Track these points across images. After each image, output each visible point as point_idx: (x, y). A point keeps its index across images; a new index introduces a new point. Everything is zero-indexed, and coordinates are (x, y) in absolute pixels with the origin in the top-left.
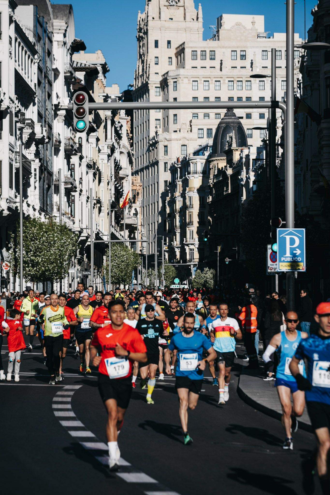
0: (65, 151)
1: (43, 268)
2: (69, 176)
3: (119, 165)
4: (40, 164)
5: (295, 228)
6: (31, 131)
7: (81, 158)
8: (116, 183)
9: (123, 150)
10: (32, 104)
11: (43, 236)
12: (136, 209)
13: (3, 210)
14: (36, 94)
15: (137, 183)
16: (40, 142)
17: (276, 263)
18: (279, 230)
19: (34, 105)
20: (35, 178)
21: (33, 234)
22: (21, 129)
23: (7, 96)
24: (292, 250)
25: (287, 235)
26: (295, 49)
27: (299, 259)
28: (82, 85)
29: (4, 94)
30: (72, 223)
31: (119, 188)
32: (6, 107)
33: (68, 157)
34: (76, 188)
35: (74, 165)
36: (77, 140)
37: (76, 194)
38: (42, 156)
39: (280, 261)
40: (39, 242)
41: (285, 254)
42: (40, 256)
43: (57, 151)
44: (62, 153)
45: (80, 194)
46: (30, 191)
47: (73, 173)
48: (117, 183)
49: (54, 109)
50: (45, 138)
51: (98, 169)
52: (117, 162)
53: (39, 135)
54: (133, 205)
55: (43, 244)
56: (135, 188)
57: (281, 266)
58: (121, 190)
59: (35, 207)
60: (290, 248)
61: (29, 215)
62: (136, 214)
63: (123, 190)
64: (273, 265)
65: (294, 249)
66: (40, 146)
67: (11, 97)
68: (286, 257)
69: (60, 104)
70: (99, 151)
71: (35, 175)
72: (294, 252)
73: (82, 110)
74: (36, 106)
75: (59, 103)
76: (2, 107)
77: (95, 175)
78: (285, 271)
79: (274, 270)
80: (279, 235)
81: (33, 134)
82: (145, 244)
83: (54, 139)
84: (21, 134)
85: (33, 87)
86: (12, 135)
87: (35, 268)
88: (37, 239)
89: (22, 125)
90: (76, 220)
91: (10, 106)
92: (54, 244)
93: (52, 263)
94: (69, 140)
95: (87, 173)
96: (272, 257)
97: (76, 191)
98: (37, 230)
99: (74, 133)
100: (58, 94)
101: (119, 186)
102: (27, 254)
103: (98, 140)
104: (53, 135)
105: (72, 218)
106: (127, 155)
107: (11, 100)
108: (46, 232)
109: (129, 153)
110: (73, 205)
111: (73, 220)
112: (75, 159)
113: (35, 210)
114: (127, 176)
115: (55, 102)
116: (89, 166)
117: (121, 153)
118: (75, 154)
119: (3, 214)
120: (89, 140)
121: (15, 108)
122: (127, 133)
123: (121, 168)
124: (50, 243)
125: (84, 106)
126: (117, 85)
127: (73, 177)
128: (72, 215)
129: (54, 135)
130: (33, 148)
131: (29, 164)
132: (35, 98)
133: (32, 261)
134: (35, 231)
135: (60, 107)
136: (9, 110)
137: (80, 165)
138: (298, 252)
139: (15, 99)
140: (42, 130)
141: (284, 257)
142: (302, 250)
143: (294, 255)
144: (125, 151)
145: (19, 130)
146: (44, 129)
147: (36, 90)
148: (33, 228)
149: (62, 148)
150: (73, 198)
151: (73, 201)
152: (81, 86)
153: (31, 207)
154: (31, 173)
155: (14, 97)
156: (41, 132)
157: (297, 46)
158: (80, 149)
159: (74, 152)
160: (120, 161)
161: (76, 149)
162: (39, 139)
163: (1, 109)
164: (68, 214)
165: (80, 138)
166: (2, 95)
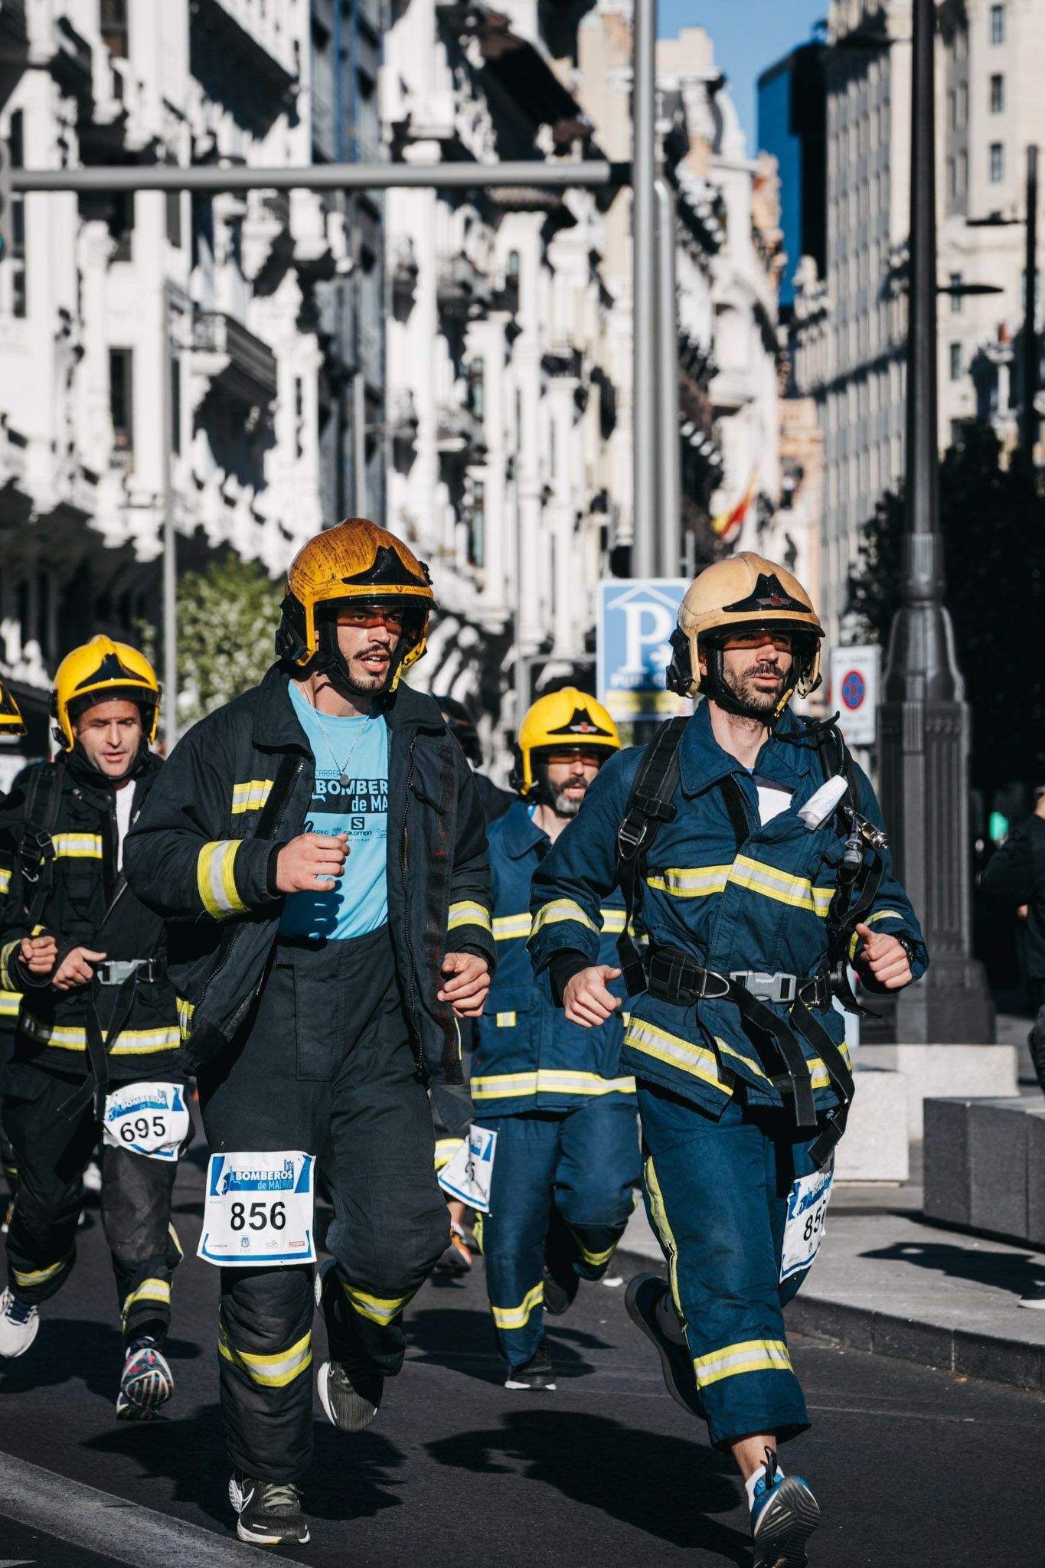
0: (442, 305)
2: (454, 407)
3: (705, 360)
4: (320, 357)
6: (274, 228)
7: (512, 332)
8: (687, 429)
9: (732, 297)
10: (282, 121)
12: (787, 536)
13: (133, 539)
14: (295, 80)
15: (803, 429)
16: (319, 270)
19: (294, 121)
20: (299, 412)
22: (235, 222)
23: (152, 96)
24: (647, 652)
25: (626, 602)
28: (515, 39)
29: (141, 85)
30: (469, 589)
31: (706, 449)
32: (148, 137)
33: (454, 325)
34: (483, 450)
35: (480, 360)
37: (488, 476)
38: (327, 323)
39: (607, 688)
41: (624, 662)
43: (402, 303)
44: (425, 314)
45: (509, 476)
46: (276, 462)
47: (478, 393)
48: (695, 431)
49: (388, 135)
50: (337, 255)
51: (598, 376)
52: (696, 348)
53: (308, 248)
54: (780, 517)
56: (790, 449)
57: (613, 704)
58: (713, 461)
59: (294, 526)
61: (258, 561)
63: (722, 461)
65: (653, 648)
66: (324, 290)
67: (169, 96)
69: (417, 120)
70: (606, 299)
71: (299, 401)
72: (655, 657)
74: (305, 131)
75: (409, 116)
76: (132, 137)
77: (580, 397)
80: (606, 602)
81: (286, 242)
83: (392, 261)
84: (236, 240)
85: (285, 58)
86: (176, 243)
89: (240, 208)
90: (493, 574)
91: (165, 136)
94: (453, 260)
95: (543, 391)
97: (482, 463)
99: (488, 231)
100: (408, 79)
101: (705, 441)
103: (594, 258)
104: (384, 242)
105: (468, 570)
106: (750, 316)
107: (172, 109)
109: (759, 312)
110: (477, 521)
111: (476, 578)
112: (485, 338)
114: (750, 400)
115: (392, 108)
116: (553, 365)
117: (720, 309)
118: (482, 317)
119: (134, 551)
120: (555, 257)
121: (194, 140)
122: (755, 229)
123: (715, 372)
127: (478, 410)
128: (472, 559)
130: (289, 293)
131: (268, 360)
132: (295, 97)
134: (233, 617)
135: (413, 131)
136: (161, 152)
137: (508, 359)
139: (196, 103)
140: (326, 222)
141: (620, 674)
143: (650, 668)
144: (744, 302)
145: (227, 224)
146: (337, 220)
147: (298, 63)
149: (425, 296)
150: (478, 491)
151: (479, 503)
152: (512, 45)
153: (271, 525)
154: (276, 396)
155: (186, 90)
156: (319, 231)
158: (508, 297)
159: (475, 310)
160: (713, 341)
161: (487, 297)
162: (311, 261)
163: (129, 146)
164: (454, 553)
165: (514, 252)
166: (131, 90)
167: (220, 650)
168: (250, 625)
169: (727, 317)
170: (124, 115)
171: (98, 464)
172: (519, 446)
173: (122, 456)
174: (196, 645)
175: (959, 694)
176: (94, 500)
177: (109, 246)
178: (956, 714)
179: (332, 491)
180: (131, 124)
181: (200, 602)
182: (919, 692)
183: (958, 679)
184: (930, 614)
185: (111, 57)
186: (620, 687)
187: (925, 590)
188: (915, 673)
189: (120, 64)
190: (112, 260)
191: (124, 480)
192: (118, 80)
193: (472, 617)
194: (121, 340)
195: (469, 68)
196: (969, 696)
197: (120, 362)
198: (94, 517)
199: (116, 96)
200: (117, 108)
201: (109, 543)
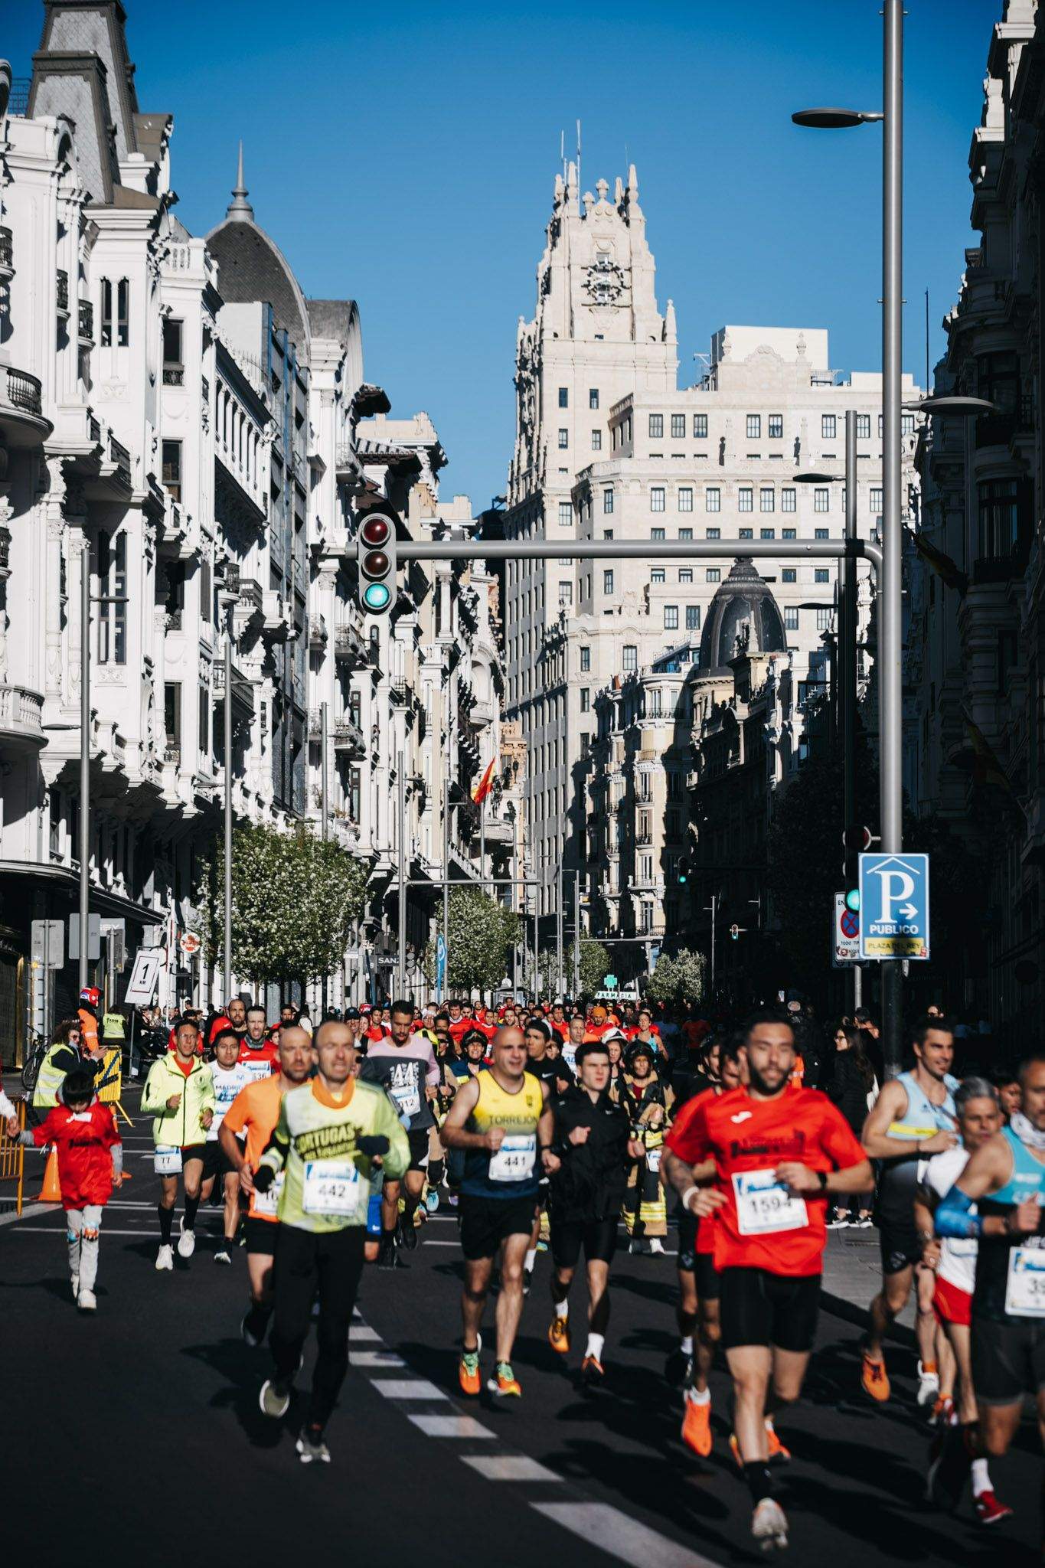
0: (338, 659)
1: (281, 948)
2: (347, 722)
3: (470, 694)
4: (274, 690)
5: (904, 851)
6: (253, 610)
7: (376, 677)
8: (461, 739)
9: (479, 658)
10: (257, 543)
11: (281, 868)
12: (510, 804)
13: (183, 804)
14: (265, 518)
15: (514, 739)
16: (277, 636)
17: (855, 939)
18: (865, 859)
19: (262, 545)
20: (263, 726)
21: (258, 863)
22: (229, 605)
23: (195, 525)
25: (882, 869)
26: (905, 412)
27: (914, 929)
28: (378, 497)
29: (189, 518)
30: (353, 837)
31: (470, 751)
32: (193, 550)
33: (344, 674)
34: (363, 750)
35: (359, 693)
36: (365, 633)
37: (364, 766)
38: (279, 671)
39: (867, 934)
40: (273, 883)
41: (879, 916)
42: (273, 919)
43: (317, 660)
44: (329, 665)
45: (373, 767)
46: (250, 757)
47: (356, 713)
48: (465, 740)
49: (310, 555)
50: (288, 626)
51: (418, 705)
52: (465, 688)
53: (272, 621)
54: (504, 793)
55: (280, 888)
56: (508, 751)
57: (870, 945)
58: (474, 757)
59: (263, 797)
60: (892, 901)
61: (246, 818)
62: (510, 816)
63: (479, 757)
64: (849, 943)
65: (902, 904)
66: (276, 647)
67: (205, 526)
68: (881, 924)
69: (326, 545)
70: (421, 659)
71: (263, 718)
72: (902, 911)
73: (379, 560)
75: (323, 541)
76: (183, 550)
77: (409, 718)
78: (879, 958)
79: (852, 956)
80: (865, 869)
81: (258, 618)
82: (532, 890)
83: (311, 630)
84: (229, 617)
85: (259, 502)
86: (206, 618)
87: (262, 948)
88: (266, 876)
89: (233, 596)
90: (364, 829)
91: (202, 550)
92: (309, 887)
93: (304, 936)
94: (347, 631)
95: (391, 713)
96: (847, 923)
97: (363, 759)
98: (268, 854)
99: (359, 614)
100: (320, 519)
101: (470, 746)
102: (242, 914)
103: (418, 632)
104: (307, 621)
105: (352, 825)
106: (489, 669)
107: (206, 534)
108: (289, 859)
109: (493, 666)
110: (355, 792)
111: (356, 830)
112: (361, 680)
113: (261, 804)
114: (490, 721)
115: (313, 538)
116: (395, 697)
117: (475, 664)
118: (362, 668)
119: (182, 813)
120: (397, 632)
121: (216, 553)
122: (491, 617)
123: (474, 703)
124: (298, 885)
125: (384, 550)
126: (466, 498)
127: (357, 724)
128: (352, 818)
129: (311, 620)
130: (259, 651)
131: (249, 691)
132: (264, 528)
133: (254, 930)
134: (262, 857)
135: (324, 552)
136: (199, 559)
137: (374, 693)
138: (911, 912)
139: (216, 530)
140: (281, 606)
141: (876, 924)
142: (919, 906)
143: (902, 920)
144: (486, 661)
145: (225, 606)
146: (286, 605)
147: (266, 510)
148: (257, 849)
149: (330, 652)
150: (355, 775)
151: (357, 783)
152: (378, 501)
153: (252, 797)
154: (253, 714)
155: (213, 526)
156: (278, 613)
157: (909, 405)
158: (374, 655)
159: (358, 663)
160: (473, 684)
161: (364, 654)
162: (272, 630)
163: (181, 556)
164: (344, 814)
165: (374, 627)
166: (183, 520)
169: (476, 669)
170: (182, 536)
171: (161, 759)
172: (379, 748)
173: (175, 752)
176: (162, 781)
177: (167, 619)
179: (279, 774)
180: (184, 541)
185: (173, 501)
186: (880, 936)
189: (177, 505)
190: (169, 628)
191: (178, 768)
192: (177, 513)
194: (173, 677)
195: (352, 513)
197: (172, 692)
198: (162, 791)
199: (176, 525)
200: (177, 532)
201: (168, 807)
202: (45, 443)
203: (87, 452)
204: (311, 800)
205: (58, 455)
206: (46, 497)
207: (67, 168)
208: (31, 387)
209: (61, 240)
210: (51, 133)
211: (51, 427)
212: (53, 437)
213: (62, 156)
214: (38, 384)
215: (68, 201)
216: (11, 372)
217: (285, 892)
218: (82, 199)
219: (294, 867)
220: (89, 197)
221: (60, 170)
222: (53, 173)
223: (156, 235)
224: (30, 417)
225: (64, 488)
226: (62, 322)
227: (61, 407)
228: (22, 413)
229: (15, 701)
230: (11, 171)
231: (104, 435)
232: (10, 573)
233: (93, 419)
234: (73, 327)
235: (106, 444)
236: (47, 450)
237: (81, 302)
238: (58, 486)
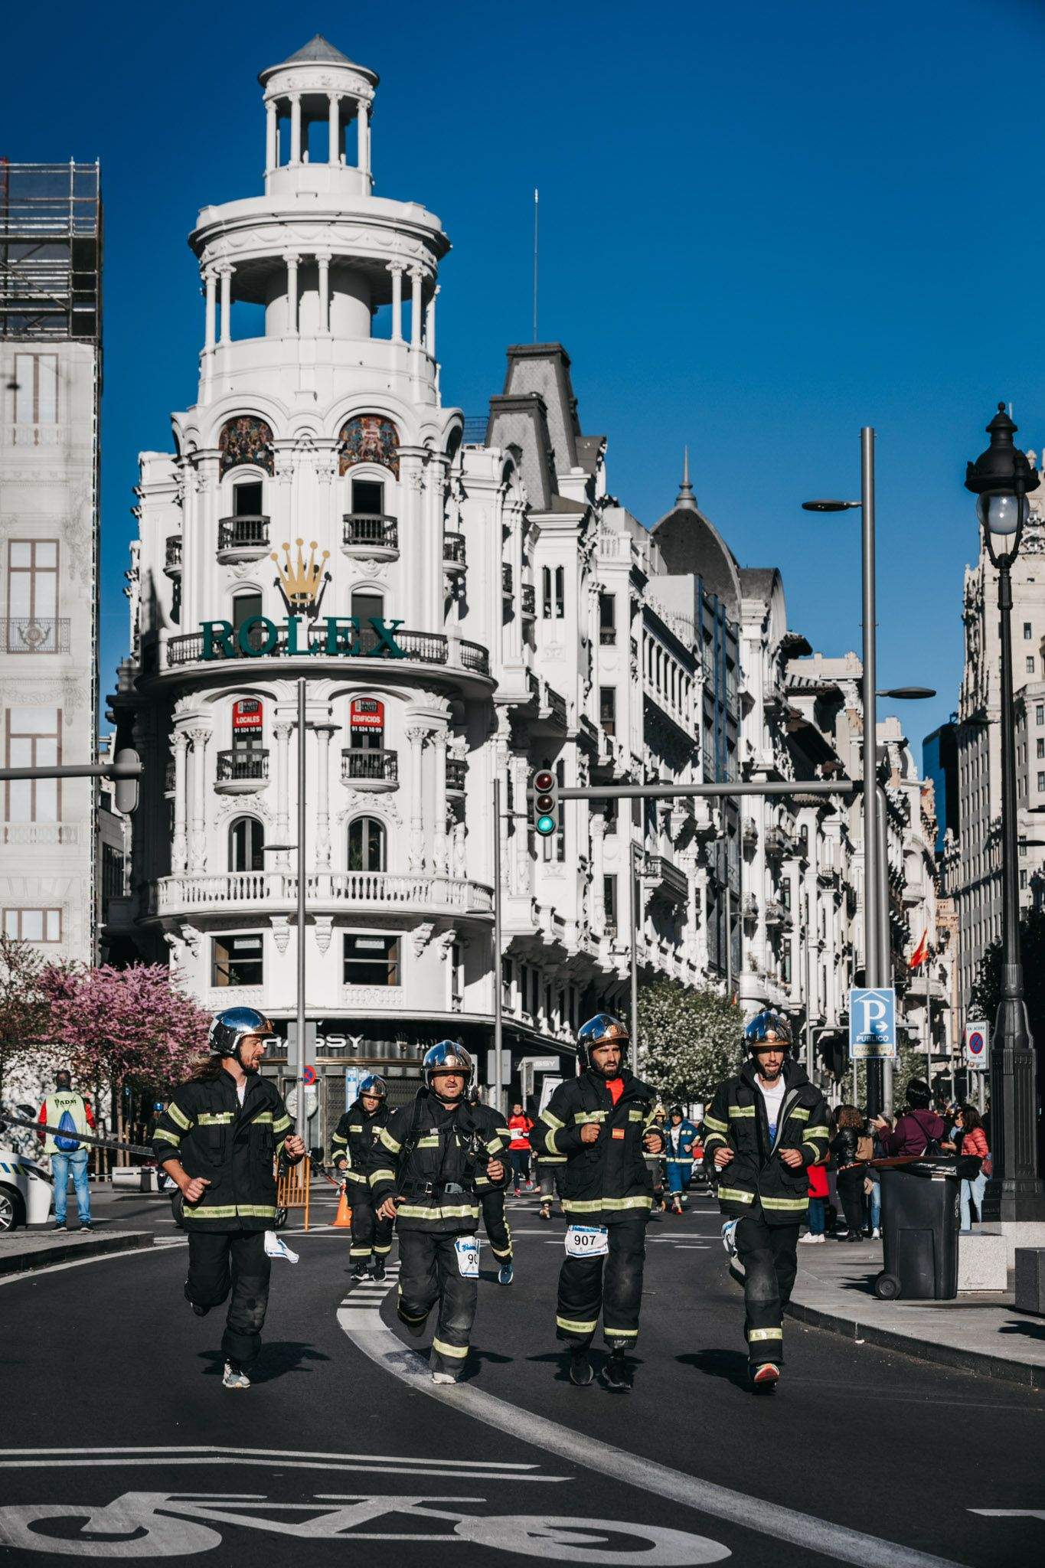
0: (768, 853)
1: (680, 1078)
2: (775, 902)
3: (900, 878)
4: (707, 879)
6: (686, 816)
7: (803, 866)
8: (891, 914)
9: (913, 847)
10: (690, 764)
11: (680, 1016)
12: (941, 966)
13: (616, 969)
14: (697, 744)
15: (947, 913)
16: (710, 834)
19: (695, 764)
20: (698, 906)
22: (667, 813)
23: (626, 752)
24: (874, 1024)
27: (886, 1038)
28: (804, 722)
29: (621, 747)
30: (784, 994)
31: (900, 924)
32: (624, 772)
33: (774, 863)
34: (790, 924)
35: (789, 879)
36: (796, 831)
37: (794, 936)
38: (712, 862)
40: (674, 1028)
41: (863, 1030)
42: (674, 1055)
43: (749, 852)
44: (760, 857)
45: (802, 937)
46: (687, 931)
47: (787, 894)
48: (895, 915)
49: (742, 770)
50: (717, 827)
51: (847, 887)
52: (895, 873)
53: (703, 824)
54: (938, 956)
55: (680, 1031)
56: (942, 923)
58: (905, 928)
59: (696, 964)
61: (677, 979)
62: (943, 977)
63: (908, 928)
65: (877, 1022)
66: (710, 845)
67: (635, 753)
69: (755, 762)
70: (850, 849)
71: (698, 901)
72: (878, 1027)
74: (700, 768)
75: (752, 759)
76: (616, 772)
77: (837, 898)
80: (852, 999)
81: (691, 822)
83: (744, 830)
84: (667, 822)
85: (691, 733)
86: (637, 824)
87: (666, 1078)
88: (668, 1023)
89: (668, 806)
90: (794, 986)
91: (633, 772)
92: (703, 1030)
93: (699, 1068)
94: (774, 830)
95: (819, 895)
97: (791, 931)
98: (670, 1006)
99: (791, 816)
100: (751, 742)
101: (899, 919)
102: (651, 1053)
103: (844, 829)
104: (740, 821)
105: (783, 984)
106: (921, 857)
107: (636, 759)
108: (687, 1010)
109: (925, 854)
110: (787, 957)
111: (785, 988)
112: (790, 869)
113: (693, 968)
114: (923, 899)
115: (744, 758)
116: (823, 882)
117: (907, 853)
118: (789, 859)
119: (618, 975)
120: (824, 829)
121: (646, 773)
122: (923, 814)
123: (905, 885)
124: (693, 1030)
125: (550, 794)
126: (895, 719)
127: (787, 904)
128: (784, 979)
129: (744, 823)
130: (693, 848)
131: (684, 881)
132: (696, 752)
133: (662, 1064)
134: (665, 1008)
135: (754, 768)
136: (630, 779)
137: (801, 879)
138: (883, 1027)
139: (647, 755)
140: (711, 812)
142: (890, 1023)
143: (875, 1033)
144: (918, 850)
145: (662, 814)
146: (716, 811)
147: (698, 737)
149: (760, 847)
150: (787, 944)
151: (788, 951)
152: (803, 726)
153: (684, 963)
154: (686, 898)
155: (642, 749)
156: (707, 816)
158: (801, 848)
159: (785, 855)
160: (903, 869)
161: (791, 849)
162: (703, 831)
163: (615, 777)
164: (775, 975)
165: (804, 826)
166: (616, 750)
167: (659, 1025)
168: (674, 1011)
169: (910, 856)
170: (613, 761)
171: (599, 933)
172: (807, 923)
173: (611, 929)
174: (647, 1022)
175: (1031, 1045)
176: (598, 950)
177: (605, 825)
178: (1029, 1055)
179: (714, 945)
180: (616, 766)
181: (649, 1001)
182: (1011, 1044)
183: (1031, 1037)
184: (1016, 1004)
185: (605, 734)
186: (860, 1042)
187: (1014, 992)
188: (1010, 1034)
189: (611, 738)
190: (606, 833)
191: (612, 941)
192: (610, 745)
193: (783, 1008)
194: (611, 871)
195: (782, 735)
196: (1035, 1047)
197: (610, 882)
198: (597, 959)
199: (610, 752)
200: (609, 758)
201: (604, 971)
202: (494, 695)
203: (526, 701)
204: (746, 965)
205: (503, 704)
206: (495, 736)
207: (509, 487)
208: (481, 654)
209: (508, 540)
210: (496, 461)
211: (496, 684)
212: (498, 690)
213: (506, 476)
214: (486, 652)
215: (513, 510)
216: (463, 643)
217: (684, 1035)
218: (523, 508)
219: (690, 1016)
220: (528, 507)
221: (503, 488)
222: (499, 491)
223: (584, 533)
224: (478, 677)
225: (509, 728)
226: (507, 604)
227: (507, 668)
228: (473, 673)
229: (469, 893)
230: (467, 490)
231: (542, 688)
232: (466, 794)
233: (531, 675)
234: (517, 606)
235: (544, 696)
236: (495, 701)
237: (524, 586)
238: (504, 727)
